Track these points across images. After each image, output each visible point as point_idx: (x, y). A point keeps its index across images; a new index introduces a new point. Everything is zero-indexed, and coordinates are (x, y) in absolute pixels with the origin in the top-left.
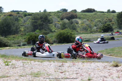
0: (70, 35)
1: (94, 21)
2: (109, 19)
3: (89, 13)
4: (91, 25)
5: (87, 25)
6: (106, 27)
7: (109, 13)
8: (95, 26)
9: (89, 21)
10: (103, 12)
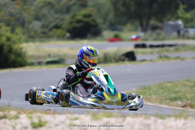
1: (32, 5)
4: (25, 15)
5: (12, 15)
6: (79, 21)
8: (37, 18)
9: (18, 4)
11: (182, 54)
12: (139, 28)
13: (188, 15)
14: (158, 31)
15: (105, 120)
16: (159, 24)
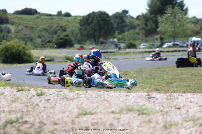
0: (23, 50)
1: (36, 30)
2: (61, 27)
3: (28, 16)
4: (32, 35)
5: (25, 35)
6: (62, 39)
7: (60, 17)
9: (28, 29)
10: (50, 15)
11: (117, 57)
12: (94, 43)
13: (120, 36)
14: (104, 45)
15: (77, 92)
16: (105, 41)
